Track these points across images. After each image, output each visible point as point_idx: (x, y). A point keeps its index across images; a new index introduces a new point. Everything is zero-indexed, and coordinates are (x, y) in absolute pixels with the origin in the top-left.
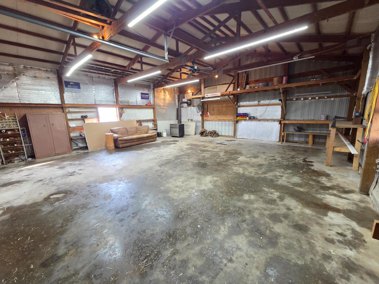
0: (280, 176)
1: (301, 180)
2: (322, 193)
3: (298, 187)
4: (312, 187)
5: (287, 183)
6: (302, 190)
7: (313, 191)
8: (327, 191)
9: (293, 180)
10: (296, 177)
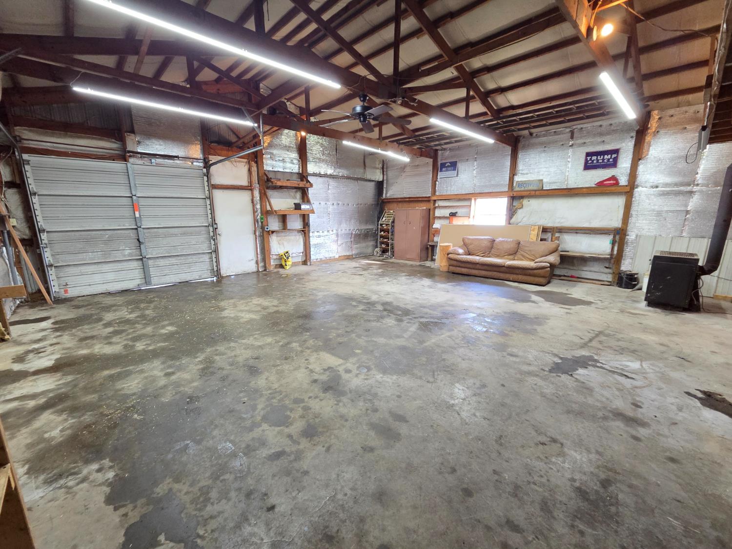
0: (173, 373)
1: (120, 390)
2: (62, 386)
3: (117, 373)
4: (87, 390)
5: (143, 369)
6: (106, 373)
7: (83, 382)
8: (51, 398)
9: (136, 381)
10: (135, 391)
